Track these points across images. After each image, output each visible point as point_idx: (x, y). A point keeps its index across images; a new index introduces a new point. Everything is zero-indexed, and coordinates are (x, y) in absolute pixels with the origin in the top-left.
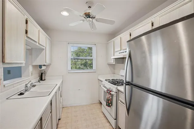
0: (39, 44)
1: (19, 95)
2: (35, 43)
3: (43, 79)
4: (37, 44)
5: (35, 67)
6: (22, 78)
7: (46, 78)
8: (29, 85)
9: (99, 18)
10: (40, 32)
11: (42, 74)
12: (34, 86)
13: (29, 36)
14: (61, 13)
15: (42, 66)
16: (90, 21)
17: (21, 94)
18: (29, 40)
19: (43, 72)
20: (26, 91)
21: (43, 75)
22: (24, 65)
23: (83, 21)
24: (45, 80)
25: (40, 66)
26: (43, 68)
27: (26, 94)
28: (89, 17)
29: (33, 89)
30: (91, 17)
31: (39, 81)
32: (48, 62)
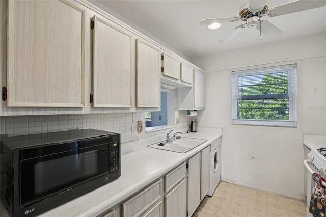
0: (181, 81)
1: (159, 145)
2: (175, 81)
3: (193, 130)
4: (179, 82)
5: (182, 112)
6: (168, 125)
7: (198, 129)
8: (171, 136)
9: (274, 7)
10: (183, 66)
11: (192, 122)
12: (179, 138)
13: (165, 74)
14: (209, 27)
15: (191, 112)
16: (254, 22)
17: (161, 144)
18: (167, 79)
19: (194, 120)
20: (167, 142)
21: (194, 124)
22: (159, 110)
23: (242, 26)
24: (196, 132)
25: (188, 112)
26: (192, 114)
27: (167, 146)
28: (253, 16)
29: (176, 142)
30: (254, 14)
31: (188, 132)
32: (198, 106)
